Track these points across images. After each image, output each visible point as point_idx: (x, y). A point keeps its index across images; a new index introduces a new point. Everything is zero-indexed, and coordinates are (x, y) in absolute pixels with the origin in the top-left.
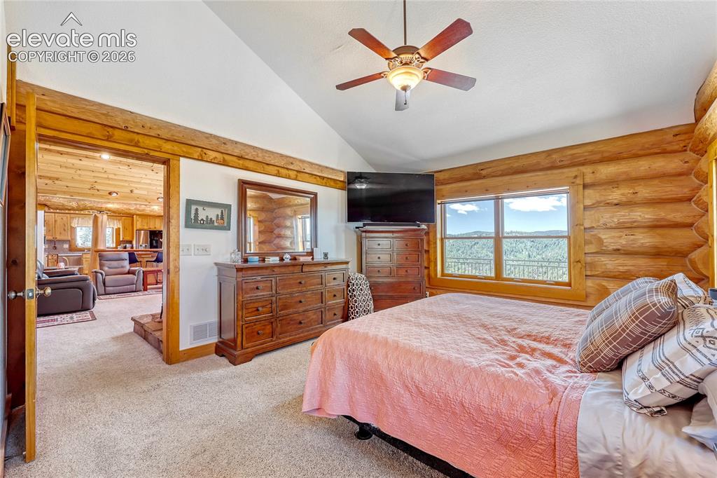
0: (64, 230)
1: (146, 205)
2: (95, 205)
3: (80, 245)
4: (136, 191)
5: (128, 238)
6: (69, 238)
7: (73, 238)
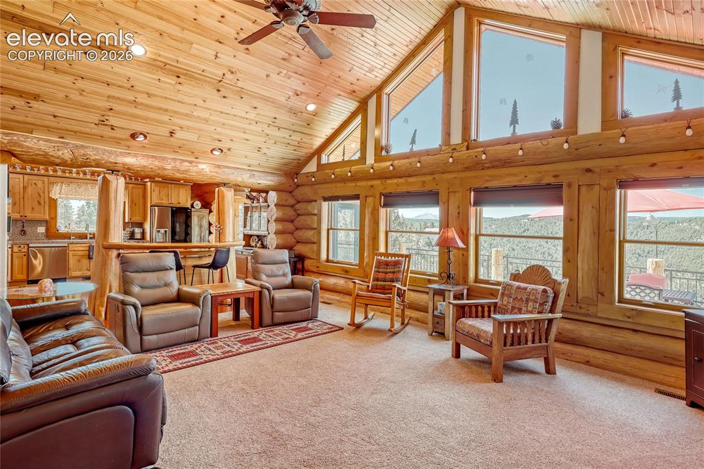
0: (39, 203)
1: (191, 162)
2: (105, 157)
3: (62, 229)
4: (179, 134)
5: (137, 219)
7: (53, 216)
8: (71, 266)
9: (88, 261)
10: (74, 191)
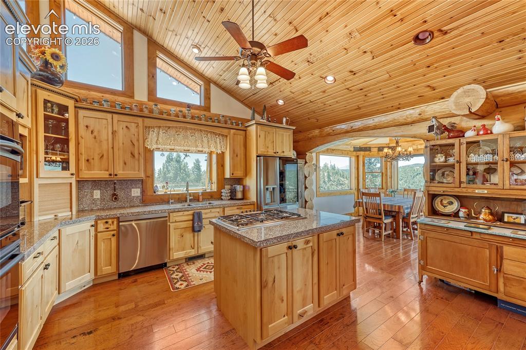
0: (133, 155)
3: (160, 189)
5: (239, 174)
6: (142, 175)
7: (149, 173)
8: (172, 244)
9: (192, 234)
10: (173, 138)
